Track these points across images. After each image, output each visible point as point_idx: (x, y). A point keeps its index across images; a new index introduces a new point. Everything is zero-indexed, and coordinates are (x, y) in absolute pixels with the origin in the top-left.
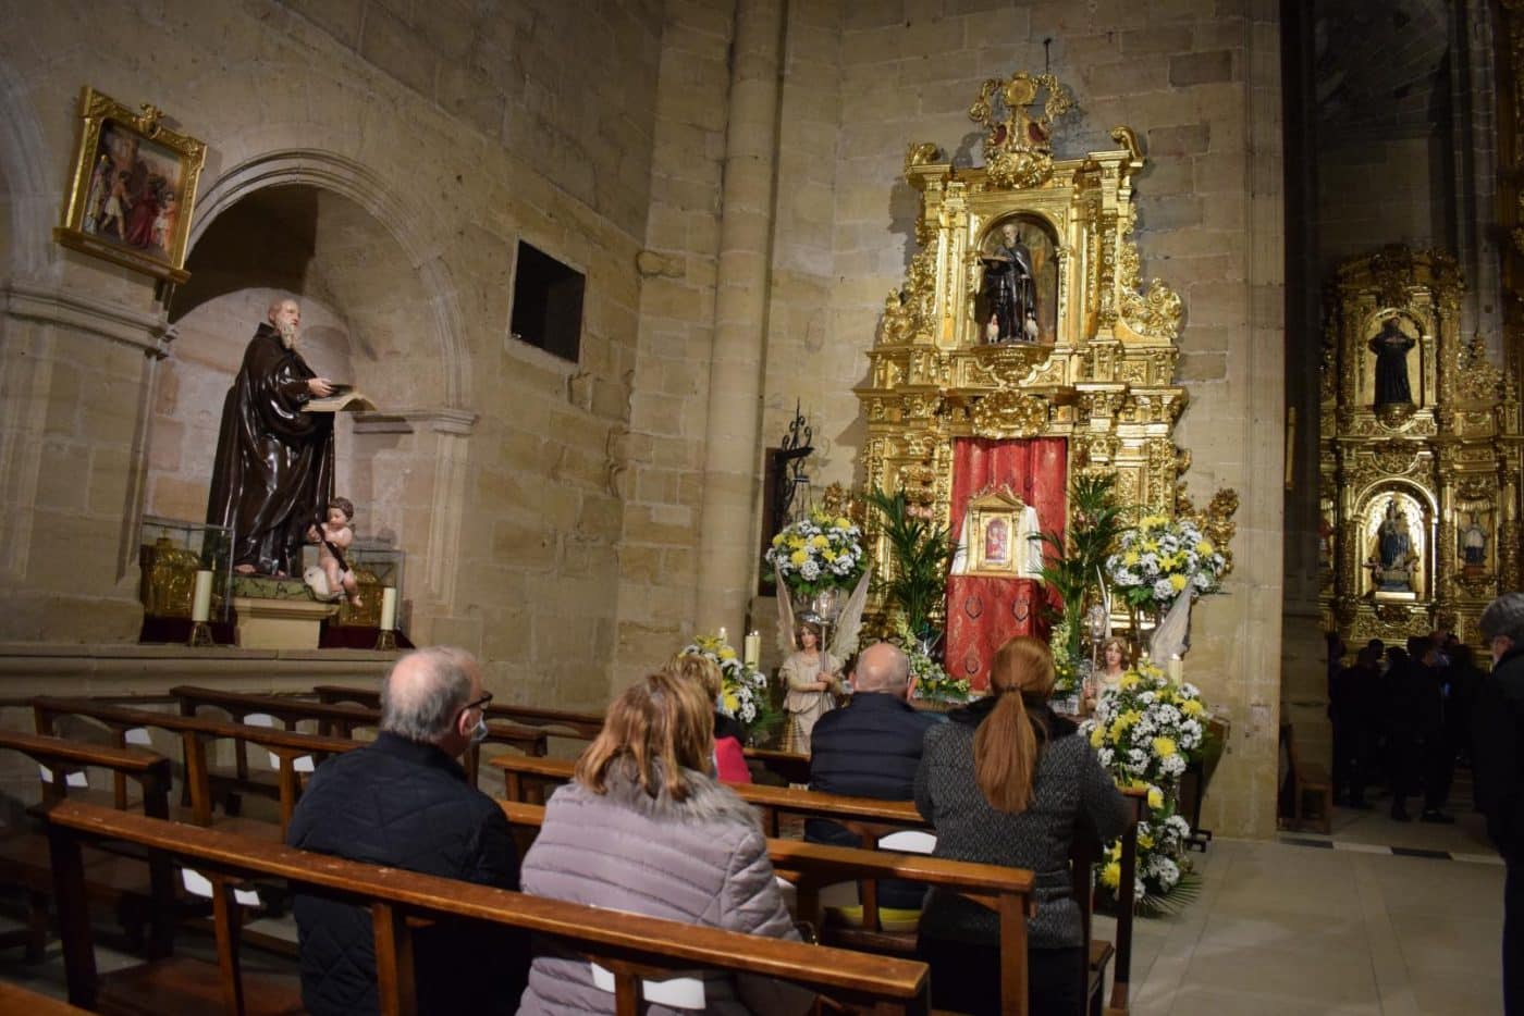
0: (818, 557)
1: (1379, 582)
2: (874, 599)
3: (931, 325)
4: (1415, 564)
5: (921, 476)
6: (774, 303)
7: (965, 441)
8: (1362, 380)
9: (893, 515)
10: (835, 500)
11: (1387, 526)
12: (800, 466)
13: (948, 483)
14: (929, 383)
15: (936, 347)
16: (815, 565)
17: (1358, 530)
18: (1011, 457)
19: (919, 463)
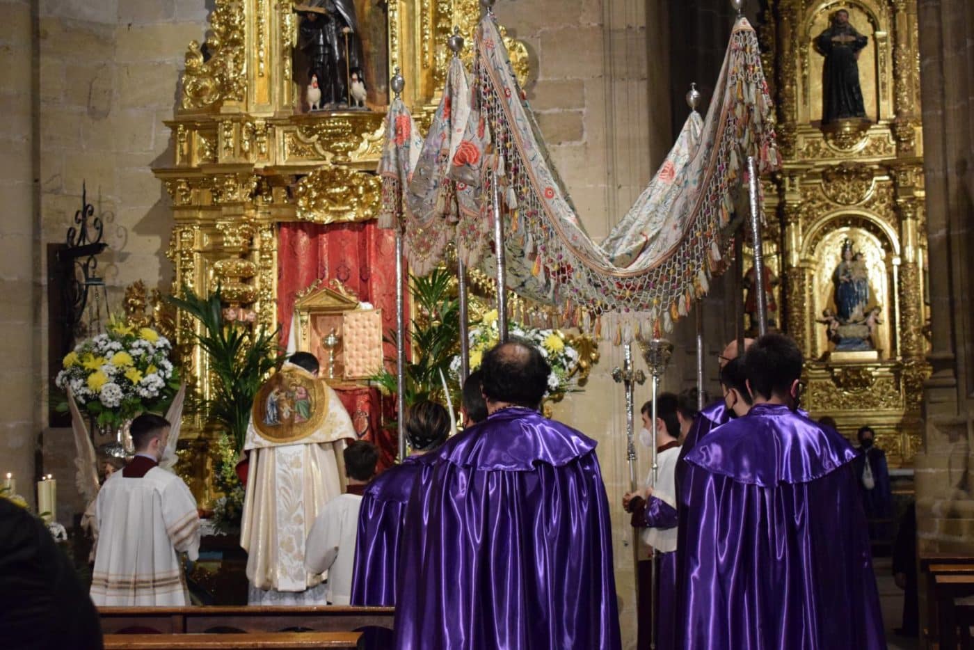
0: (120, 378)
1: (835, 340)
2: (193, 422)
3: (240, 88)
4: (877, 315)
5: (238, 272)
6: (45, 61)
7: (289, 227)
8: (805, 90)
9: (207, 323)
10: (138, 302)
11: (841, 272)
12: (92, 263)
13: (273, 278)
14: (243, 161)
15: (247, 115)
16: (117, 389)
17: (807, 277)
18: (343, 242)
19: (236, 256)
